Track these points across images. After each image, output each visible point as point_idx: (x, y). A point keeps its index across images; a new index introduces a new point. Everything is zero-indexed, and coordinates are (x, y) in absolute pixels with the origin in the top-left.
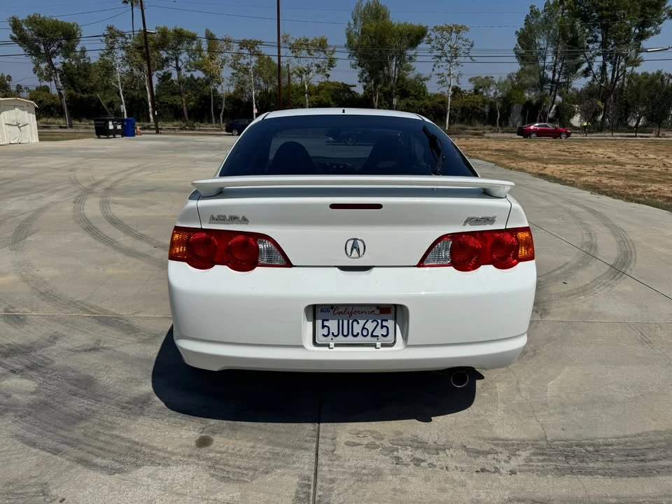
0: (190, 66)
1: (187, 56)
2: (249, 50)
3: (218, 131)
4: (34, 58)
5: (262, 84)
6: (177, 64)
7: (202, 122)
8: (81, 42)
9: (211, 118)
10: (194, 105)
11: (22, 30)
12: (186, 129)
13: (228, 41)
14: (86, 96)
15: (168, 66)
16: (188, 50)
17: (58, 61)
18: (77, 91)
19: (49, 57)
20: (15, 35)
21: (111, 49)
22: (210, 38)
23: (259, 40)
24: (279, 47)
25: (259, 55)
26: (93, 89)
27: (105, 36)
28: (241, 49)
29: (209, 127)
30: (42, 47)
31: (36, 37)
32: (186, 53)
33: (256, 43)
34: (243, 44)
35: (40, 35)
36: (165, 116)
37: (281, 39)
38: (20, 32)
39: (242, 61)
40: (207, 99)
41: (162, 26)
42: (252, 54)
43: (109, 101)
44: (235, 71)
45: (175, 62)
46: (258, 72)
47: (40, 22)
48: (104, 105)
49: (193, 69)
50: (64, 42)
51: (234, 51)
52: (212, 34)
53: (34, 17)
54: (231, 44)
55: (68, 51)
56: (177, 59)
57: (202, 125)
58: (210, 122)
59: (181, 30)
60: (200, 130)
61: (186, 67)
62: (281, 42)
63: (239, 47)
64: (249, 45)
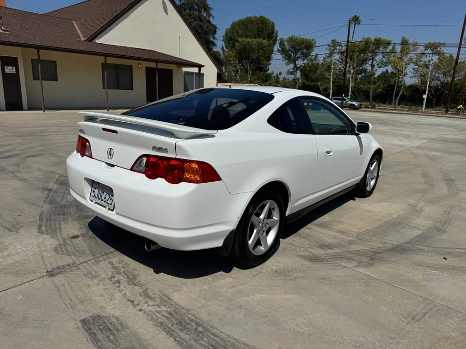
0: (382, 64)
1: (382, 57)
2: (433, 50)
3: (393, 110)
4: (287, 61)
5: (441, 76)
6: (372, 63)
7: (384, 103)
8: (314, 50)
9: (392, 101)
10: (381, 91)
11: (284, 45)
12: (369, 108)
13: (415, 45)
14: (312, 84)
15: (366, 64)
16: (383, 53)
17: (300, 63)
18: (308, 81)
19: (294, 61)
20: (280, 49)
21: (331, 54)
22: (404, 43)
23: (442, 43)
24: (460, 47)
25: (439, 54)
26: (317, 80)
27: (329, 45)
28: (425, 50)
29: (388, 107)
30: (292, 55)
31: (290, 49)
32: (381, 54)
33: (439, 45)
34: (428, 46)
35: (293, 48)
36: (359, 98)
37: (463, 40)
38: (283, 46)
39: (424, 59)
40: (392, 87)
41: (367, 37)
42: (434, 54)
43: (324, 87)
44: (417, 67)
45: (371, 61)
46: (437, 67)
47: (294, 40)
48: (321, 90)
49: (383, 66)
50: (305, 51)
51: (418, 52)
52: (406, 40)
53: (292, 37)
54: (418, 47)
55: (306, 56)
56: (373, 59)
57: (384, 105)
58: (390, 103)
59: (380, 38)
60: (379, 109)
61: (378, 65)
62: (463, 42)
63: (424, 48)
64: (433, 47)
